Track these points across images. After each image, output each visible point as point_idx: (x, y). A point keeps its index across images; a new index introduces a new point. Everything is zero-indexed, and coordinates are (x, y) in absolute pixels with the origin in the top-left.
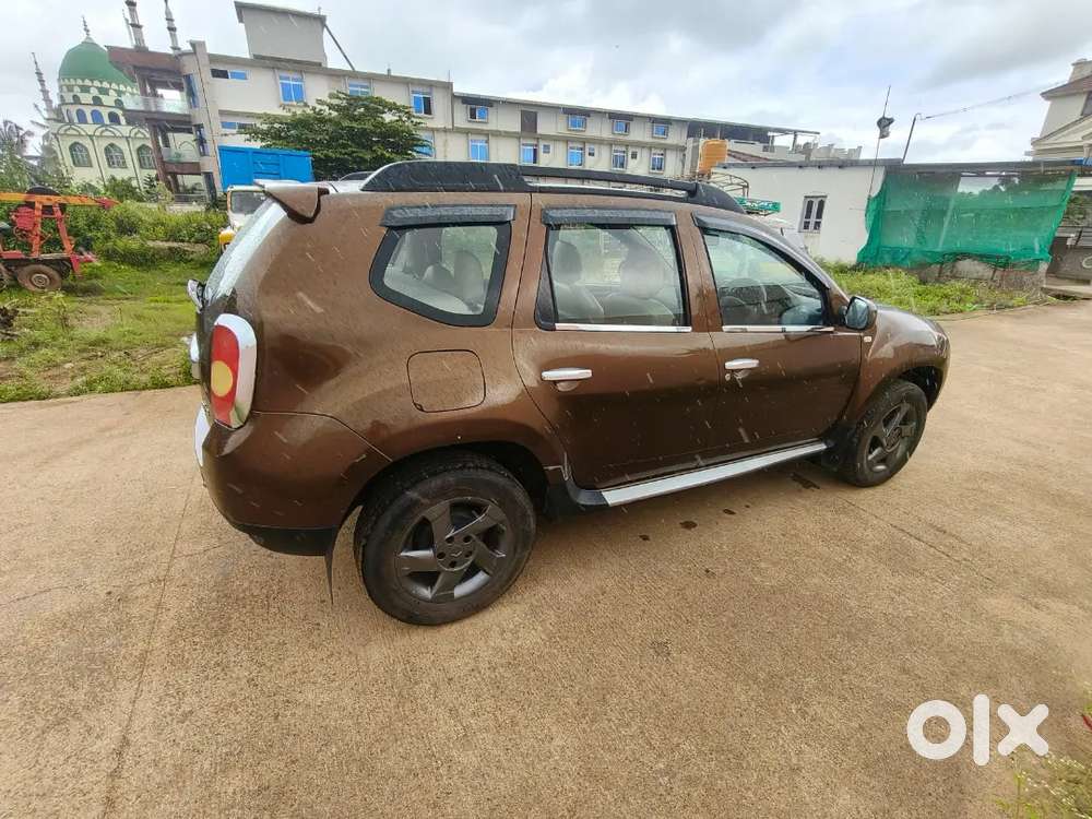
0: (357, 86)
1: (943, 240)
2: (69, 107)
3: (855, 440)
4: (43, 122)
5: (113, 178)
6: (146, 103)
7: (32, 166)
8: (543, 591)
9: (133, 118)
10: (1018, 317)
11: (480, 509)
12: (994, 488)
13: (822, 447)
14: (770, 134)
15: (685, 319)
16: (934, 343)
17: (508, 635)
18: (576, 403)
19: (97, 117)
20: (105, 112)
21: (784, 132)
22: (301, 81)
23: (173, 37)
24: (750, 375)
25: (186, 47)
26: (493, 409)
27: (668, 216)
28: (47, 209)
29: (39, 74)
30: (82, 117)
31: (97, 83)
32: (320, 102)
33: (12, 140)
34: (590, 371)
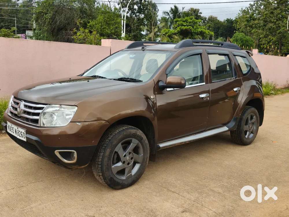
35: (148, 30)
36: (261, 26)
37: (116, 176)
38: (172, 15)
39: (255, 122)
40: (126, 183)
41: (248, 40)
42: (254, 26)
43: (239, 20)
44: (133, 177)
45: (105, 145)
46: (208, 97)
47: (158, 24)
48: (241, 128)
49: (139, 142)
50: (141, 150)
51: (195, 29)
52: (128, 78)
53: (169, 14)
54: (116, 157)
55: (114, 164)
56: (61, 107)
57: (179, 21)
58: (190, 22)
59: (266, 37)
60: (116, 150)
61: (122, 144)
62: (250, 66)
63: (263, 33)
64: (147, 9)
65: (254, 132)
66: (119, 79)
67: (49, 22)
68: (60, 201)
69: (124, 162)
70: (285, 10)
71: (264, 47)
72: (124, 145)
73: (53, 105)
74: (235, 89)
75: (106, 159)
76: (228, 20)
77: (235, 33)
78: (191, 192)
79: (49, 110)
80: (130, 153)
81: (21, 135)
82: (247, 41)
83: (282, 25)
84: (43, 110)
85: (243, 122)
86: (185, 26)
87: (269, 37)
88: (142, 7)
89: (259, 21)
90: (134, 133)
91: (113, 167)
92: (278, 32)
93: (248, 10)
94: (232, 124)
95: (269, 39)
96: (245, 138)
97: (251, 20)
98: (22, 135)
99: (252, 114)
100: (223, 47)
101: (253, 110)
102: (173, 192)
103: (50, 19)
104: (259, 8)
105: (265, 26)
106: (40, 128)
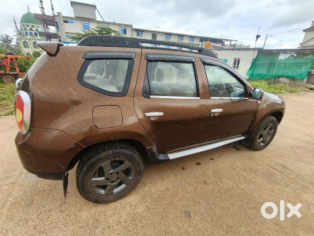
0: (105, 26)
1: (275, 72)
2: (23, 31)
3: (254, 136)
4: (16, 35)
5: (35, 51)
6: (44, 30)
7: (12, 48)
8: (147, 189)
9: (41, 34)
10: (299, 95)
11: (121, 163)
12: (299, 151)
13: (243, 138)
14: (224, 41)
15: (198, 95)
16: (280, 103)
17: (133, 207)
18: (157, 124)
19: (31, 34)
20: (33, 32)
21: (228, 40)
22: (89, 24)
23: (53, 11)
24: (220, 114)
25: (56, 14)
26: (125, 127)
27: (192, 58)
28: (12, 59)
29: (15, 21)
30: (27, 34)
31: (31, 24)
32: (93, 29)
33: (7, 40)
34: (163, 113)
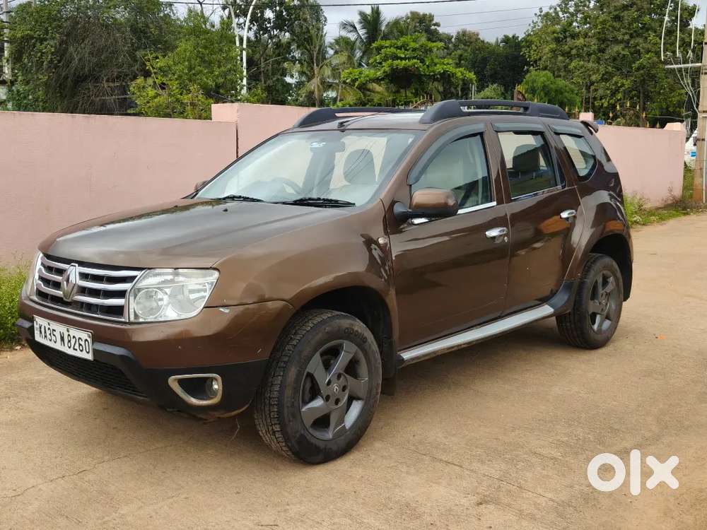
35: (302, 73)
36: (591, 52)
37: (311, 430)
38: (364, 31)
39: (612, 291)
40: (334, 448)
41: (561, 88)
42: (574, 52)
43: (534, 39)
44: (348, 433)
45: (286, 359)
46: (505, 235)
47: (327, 56)
48: (584, 307)
49: (359, 350)
50: (363, 369)
51: (428, 66)
52: (319, 199)
53: (355, 28)
54: (308, 385)
55: (305, 403)
56: (177, 275)
57: (386, 47)
58: (414, 50)
59: (607, 80)
60: (310, 369)
61: (322, 355)
62: (594, 157)
63: (598, 70)
64: (297, 18)
65: (612, 317)
66: (298, 201)
67: (51, 61)
68: (186, 498)
69: (327, 399)
70: (648, 9)
71: (602, 104)
72: (325, 357)
73: (158, 271)
74: (565, 215)
75: (289, 392)
76: (506, 40)
77: (528, 71)
78: (489, 461)
79: (149, 281)
80: (339, 376)
81: (77, 347)
82: (559, 91)
83: (643, 48)
84: (134, 283)
85: (587, 292)
86: (401, 59)
87: (614, 79)
88: (284, 14)
89: (587, 39)
90: (347, 328)
91: (303, 410)
92: (635, 66)
93: (557, 13)
94: (562, 298)
95: (613, 85)
96: (593, 330)
97: (565, 37)
98: (80, 345)
99: (605, 272)
100: (529, 115)
101: (607, 262)
102: (447, 463)
103: (52, 54)
104: (585, 6)
105: (602, 51)
106: (128, 327)
